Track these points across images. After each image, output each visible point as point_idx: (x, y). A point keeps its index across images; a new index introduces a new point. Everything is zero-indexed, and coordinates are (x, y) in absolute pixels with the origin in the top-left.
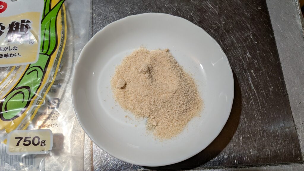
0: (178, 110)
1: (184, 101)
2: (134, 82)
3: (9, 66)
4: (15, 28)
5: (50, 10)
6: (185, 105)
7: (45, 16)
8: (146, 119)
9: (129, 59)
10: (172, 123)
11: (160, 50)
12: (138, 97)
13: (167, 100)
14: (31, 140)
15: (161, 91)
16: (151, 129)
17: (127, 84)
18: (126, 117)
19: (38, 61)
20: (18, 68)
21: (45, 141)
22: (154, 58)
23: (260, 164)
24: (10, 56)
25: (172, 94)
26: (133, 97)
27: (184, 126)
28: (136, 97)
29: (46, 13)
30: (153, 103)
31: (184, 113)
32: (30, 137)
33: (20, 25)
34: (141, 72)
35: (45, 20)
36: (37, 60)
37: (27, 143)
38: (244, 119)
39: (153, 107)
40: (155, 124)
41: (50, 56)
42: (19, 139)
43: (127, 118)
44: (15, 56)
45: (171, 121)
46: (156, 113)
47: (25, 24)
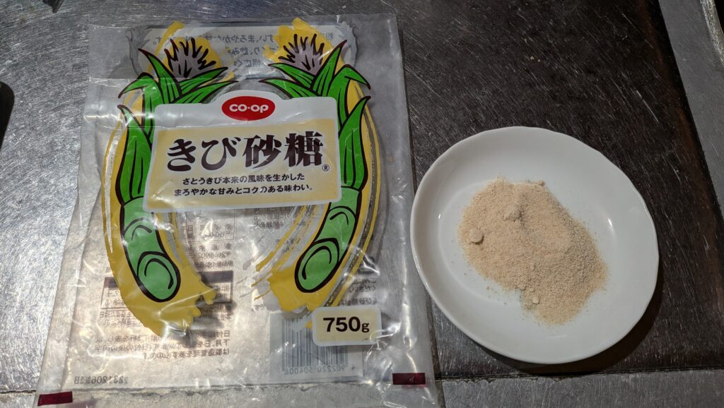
0: (572, 278)
1: (581, 265)
2: (497, 233)
3: (296, 204)
4: (297, 144)
5: (348, 116)
6: (582, 271)
7: (342, 126)
8: (519, 293)
9: (482, 196)
10: (562, 300)
11: (529, 182)
12: (507, 258)
13: (555, 263)
14: (347, 322)
15: (543, 249)
16: (529, 308)
17: (485, 236)
18: (488, 288)
19: (342, 199)
20: (311, 209)
21: (367, 325)
22: (524, 196)
23: (700, 365)
24: (295, 189)
25: (563, 254)
26: (497, 257)
27: (581, 304)
28: (502, 258)
29: (343, 122)
30: (532, 268)
31: (580, 284)
32: (345, 319)
33: (305, 139)
34: (508, 219)
35: (343, 132)
36: (340, 197)
37: (342, 327)
38: (669, 294)
39: (533, 275)
40: (535, 301)
41: (360, 190)
42: (329, 321)
43: (490, 290)
44: (303, 189)
45: (561, 297)
46: (536, 284)
47: (314, 138)
